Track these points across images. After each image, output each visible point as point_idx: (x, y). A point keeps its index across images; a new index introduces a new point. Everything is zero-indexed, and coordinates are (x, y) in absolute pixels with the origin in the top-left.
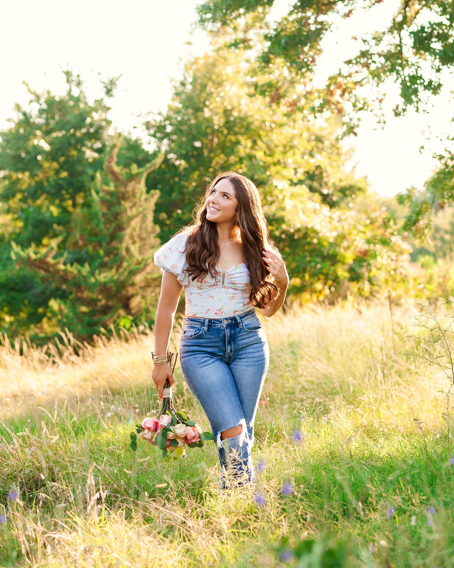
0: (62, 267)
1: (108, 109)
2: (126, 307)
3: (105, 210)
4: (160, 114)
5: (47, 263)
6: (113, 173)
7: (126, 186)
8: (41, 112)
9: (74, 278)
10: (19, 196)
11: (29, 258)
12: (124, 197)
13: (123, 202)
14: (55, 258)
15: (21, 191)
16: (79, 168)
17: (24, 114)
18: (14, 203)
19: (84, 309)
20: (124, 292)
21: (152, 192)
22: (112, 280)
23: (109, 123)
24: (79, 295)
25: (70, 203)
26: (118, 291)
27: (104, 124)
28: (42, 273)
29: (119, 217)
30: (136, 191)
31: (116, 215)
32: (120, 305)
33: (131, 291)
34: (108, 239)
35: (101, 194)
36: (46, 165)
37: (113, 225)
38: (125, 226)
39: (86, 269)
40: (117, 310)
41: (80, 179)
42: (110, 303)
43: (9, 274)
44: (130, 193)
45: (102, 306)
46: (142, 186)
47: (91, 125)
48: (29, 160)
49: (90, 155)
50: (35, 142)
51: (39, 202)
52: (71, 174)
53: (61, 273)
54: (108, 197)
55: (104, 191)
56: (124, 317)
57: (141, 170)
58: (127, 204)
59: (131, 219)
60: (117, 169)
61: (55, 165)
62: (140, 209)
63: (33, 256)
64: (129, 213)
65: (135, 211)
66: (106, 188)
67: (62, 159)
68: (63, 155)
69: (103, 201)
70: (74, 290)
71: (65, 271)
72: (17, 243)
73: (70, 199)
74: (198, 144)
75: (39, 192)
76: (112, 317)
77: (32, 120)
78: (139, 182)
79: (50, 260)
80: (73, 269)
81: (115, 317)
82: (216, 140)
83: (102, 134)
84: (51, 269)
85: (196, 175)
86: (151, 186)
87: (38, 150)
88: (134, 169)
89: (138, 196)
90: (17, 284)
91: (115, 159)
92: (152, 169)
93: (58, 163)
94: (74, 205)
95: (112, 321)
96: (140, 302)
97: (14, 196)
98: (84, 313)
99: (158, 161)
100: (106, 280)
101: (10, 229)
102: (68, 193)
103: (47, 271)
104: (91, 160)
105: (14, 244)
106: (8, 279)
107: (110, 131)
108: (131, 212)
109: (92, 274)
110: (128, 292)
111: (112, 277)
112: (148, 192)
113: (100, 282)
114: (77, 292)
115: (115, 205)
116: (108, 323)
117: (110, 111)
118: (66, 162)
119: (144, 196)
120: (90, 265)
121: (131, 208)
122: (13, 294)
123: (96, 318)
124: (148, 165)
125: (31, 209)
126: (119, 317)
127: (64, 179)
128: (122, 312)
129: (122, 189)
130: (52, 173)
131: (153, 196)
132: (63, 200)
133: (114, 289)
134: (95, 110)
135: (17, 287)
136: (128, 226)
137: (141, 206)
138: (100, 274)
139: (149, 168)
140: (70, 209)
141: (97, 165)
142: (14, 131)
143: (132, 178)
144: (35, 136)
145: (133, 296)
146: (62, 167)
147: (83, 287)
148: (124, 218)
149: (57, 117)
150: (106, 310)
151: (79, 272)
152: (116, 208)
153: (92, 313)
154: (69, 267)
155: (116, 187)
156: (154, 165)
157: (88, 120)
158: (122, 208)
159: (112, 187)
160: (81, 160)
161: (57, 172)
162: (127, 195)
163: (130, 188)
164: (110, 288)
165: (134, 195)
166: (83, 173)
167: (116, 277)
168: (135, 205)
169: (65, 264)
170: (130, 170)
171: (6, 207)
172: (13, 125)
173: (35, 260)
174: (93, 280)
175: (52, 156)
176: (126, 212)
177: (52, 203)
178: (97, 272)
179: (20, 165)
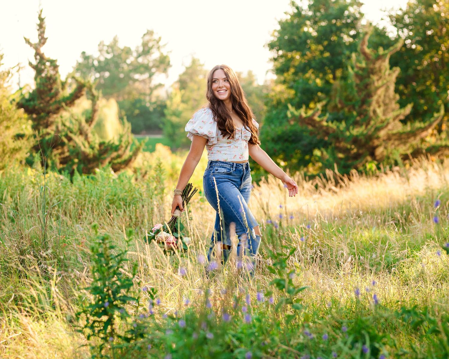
0: (325, 124)
1: (362, 4)
2: (372, 154)
3: (358, 82)
4: (400, 9)
5: (314, 121)
6: (364, 54)
7: (374, 64)
8: (310, 7)
9: (334, 131)
10: (292, 70)
11: (301, 116)
12: (372, 72)
13: (371, 76)
14: (320, 117)
15: (294, 67)
16: (338, 50)
17: (297, 8)
18: (289, 75)
19: (341, 155)
20: (371, 144)
21: (394, 68)
22: (362, 134)
23: (362, 15)
24: (337, 144)
25: (331, 76)
26: (366, 143)
27: (358, 16)
28: (310, 128)
29: (369, 87)
30: (382, 67)
31: (367, 86)
32: (368, 153)
33: (376, 142)
34: (360, 103)
35: (356, 70)
36: (313, 47)
37: (364, 93)
38: (373, 94)
39: (343, 125)
40: (365, 156)
41: (339, 58)
42: (361, 151)
43: (284, 129)
44: (377, 69)
45: (355, 153)
46: (386, 64)
47: (348, 17)
48: (301, 44)
49: (347, 39)
50: (305, 29)
51: (307, 75)
52: (332, 54)
53: (325, 128)
54: (360, 72)
55: (357, 67)
56: (371, 162)
57: (386, 52)
58: (375, 78)
59: (377, 88)
60: (368, 51)
61: (321, 47)
62: (385, 82)
63: (304, 115)
64: (376, 84)
65: (380, 83)
66: (359, 65)
67: (326, 43)
68: (326, 40)
69: (357, 75)
70: (334, 141)
71: (327, 127)
72: (292, 105)
73: (330, 73)
74: (429, 33)
75: (308, 68)
76: (361, 162)
77: (303, 13)
78: (384, 61)
79: (316, 118)
80: (333, 126)
81: (364, 161)
82: (444, 30)
83: (357, 24)
84: (317, 125)
85: (427, 56)
86: (393, 64)
87: (307, 36)
88: (381, 51)
89: (383, 71)
90: (290, 137)
91: (367, 43)
92: (395, 51)
93: (323, 46)
94: (335, 78)
95: (361, 164)
96: (383, 152)
97: (288, 70)
98: (341, 159)
99: (399, 45)
100: (358, 134)
101: (285, 96)
102: (330, 69)
103: (314, 126)
104: (347, 44)
105: (290, 106)
106: (283, 133)
107: (363, 22)
108: (378, 83)
109: (347, 129)
110: (373, 143)
111: (363, 132)
112: (391, 68)
113: (353, 136)
114: (336, 143)
115: (366, 78)
116: (358, 166)
117: (363, 6)
118: (329, 45)
119: (388, 72)
120: (346, 123)
121: (378, 80)
122: (286, 144)
123: (349, 162)
124: (391, 48)
125: (301, 81)
126: (367, 161)
127: (327, 58)
128: (369, 158)
129: (371, 66)
130: (318, 53)
131: (394, 72)
132: (325, 74)
133: (363, 140)
134: (351, 5)
135: (290, 139)
136: (375, 93)
137: (385, 79)
138: (353, 129)
139: (392, 50)
140: (332, 81)
141: (352, 47)
142: (289, 21)
143: (379, 58)
144: (306, 25)
145: (377, 146)
146: (326, 49)
147: (340, 139)
148: (372, 88)
149: (322, 11)
150: (357, 157)
151: (338, 127)
152: (367, 81)
153: (347, 159)
154: (330, 124)
155: (367, 64)
156: (396, 48)
157: (346, 13)
158: (370, 80)
159: (363, 65)
160: (340, 43)
161: (322, 53)
162: (375, 71)
163: (377, 65)
164: (361, 140)
165: (380, 70)
166: (341, 54)
167: (365, 132)
168: (380, 78)
169: (327, 122)
170: (377, 51)
171: (282, 78)
172: (289, 17)
173: (305, 118)
174: (348, 134)
175: (318, 41)
176: (374, 83)
177: (317, 77)
178: (351, 128)
179: (293, 47)
